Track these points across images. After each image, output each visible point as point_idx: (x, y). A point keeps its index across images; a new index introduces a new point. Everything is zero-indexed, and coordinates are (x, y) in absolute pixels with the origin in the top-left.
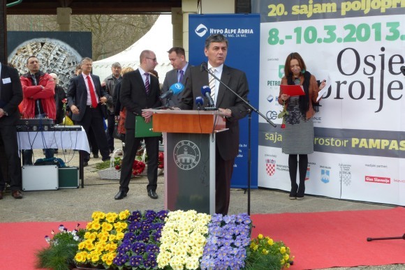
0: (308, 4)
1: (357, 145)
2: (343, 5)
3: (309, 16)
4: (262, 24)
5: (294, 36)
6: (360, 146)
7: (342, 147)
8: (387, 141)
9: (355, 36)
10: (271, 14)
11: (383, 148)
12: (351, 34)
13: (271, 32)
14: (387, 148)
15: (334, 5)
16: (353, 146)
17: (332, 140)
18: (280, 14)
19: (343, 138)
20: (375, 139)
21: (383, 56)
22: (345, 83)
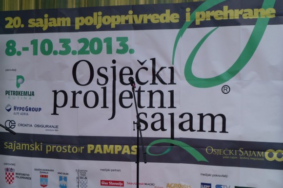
0: (43, 18)
1: (93, 151)
2: (77, 19)
3: (44, 29)
5: (31, 47)
6: (96, 152)
7: (79, 153)
8: (120, 147)
9: (88, 49)
10: (8, 26)
11: (116, 153)
12: (85, 47)
13: (8, 44)
14: (120, 152)
15: (68, 20)
16: (89, 152)
17: (69, 147)
18: (17, 26)
19: (79, 146)
20: (109, 145)
21: (114, 68)
22: (80, 92)
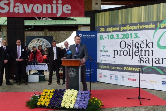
0: (111, 28)
1: (126, 69)
2: (121, 28)
3: (111, 31)
4: (98, 34)
5: (107, 37)
6: (127, 70)
7: (121, 70)
8: (134, 68)
9: (125, 37)
10: (101, 31)
11: (133, 70)
12: (124, 36)
13: (101, 36)
14: (134, 70)
15: (119, 28)
16: (125, 69)
17: (118, 68)
18: (103, 31)
19: (121, 67)
20: (131, 67)
21: (133, 43)
22: (122, 51)
